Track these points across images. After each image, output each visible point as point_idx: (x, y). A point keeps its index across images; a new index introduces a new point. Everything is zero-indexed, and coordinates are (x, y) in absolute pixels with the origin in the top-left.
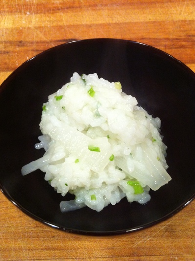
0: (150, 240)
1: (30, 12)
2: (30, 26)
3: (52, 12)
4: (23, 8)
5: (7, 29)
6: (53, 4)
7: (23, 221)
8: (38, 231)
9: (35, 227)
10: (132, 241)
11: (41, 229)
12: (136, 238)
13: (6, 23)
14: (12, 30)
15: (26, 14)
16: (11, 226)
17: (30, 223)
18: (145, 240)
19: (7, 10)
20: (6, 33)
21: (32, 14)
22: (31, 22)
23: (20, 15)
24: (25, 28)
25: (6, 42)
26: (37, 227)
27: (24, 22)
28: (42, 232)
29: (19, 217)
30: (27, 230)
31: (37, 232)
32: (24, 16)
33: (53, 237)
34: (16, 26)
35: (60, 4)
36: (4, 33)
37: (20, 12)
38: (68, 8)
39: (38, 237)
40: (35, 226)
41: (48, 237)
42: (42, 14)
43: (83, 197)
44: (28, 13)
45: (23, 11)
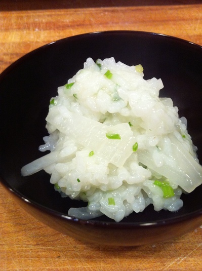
0: (185, 260)
1: (38, 29)
2: (38, 40)
3: (61, 28)
4: (31, 25)
5: (14, 43)
6: (63, 22)
7: (20, 238)
8: (39, 250)
9: (35, 245)
10: (162, 262)
11: (43, 247)
12: (167, 258)
13: (13, 38)
14: (19, 44)
15: (34, 30)
16: (4, 243)
17: (29, 239)
18: (179, 261)
19: (15, 27)
20: (12, 46)
21: (41, 30)
22: (40, 37)
23: (28, 31)
24: (33, 42)
25: (12, 54)
26: (38, 245)
27: (32, 37)
28: (44, 250)
29: (15, 232)
30: (24, 248)
31: (38, 252)
32: (32, 32)
33: (59, 257)
34: (24, 40)
35: (70, 22)
36: (11, 47)
37: (29, 28)
38: (78, 25)
39: (39, 257)
40: (36, 243)
41: (52, 257)
42: (52, 31)
43: (99, 202)
44: (37, 30)
45: (31, 28)
